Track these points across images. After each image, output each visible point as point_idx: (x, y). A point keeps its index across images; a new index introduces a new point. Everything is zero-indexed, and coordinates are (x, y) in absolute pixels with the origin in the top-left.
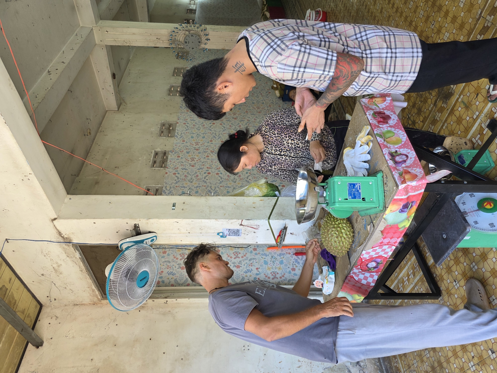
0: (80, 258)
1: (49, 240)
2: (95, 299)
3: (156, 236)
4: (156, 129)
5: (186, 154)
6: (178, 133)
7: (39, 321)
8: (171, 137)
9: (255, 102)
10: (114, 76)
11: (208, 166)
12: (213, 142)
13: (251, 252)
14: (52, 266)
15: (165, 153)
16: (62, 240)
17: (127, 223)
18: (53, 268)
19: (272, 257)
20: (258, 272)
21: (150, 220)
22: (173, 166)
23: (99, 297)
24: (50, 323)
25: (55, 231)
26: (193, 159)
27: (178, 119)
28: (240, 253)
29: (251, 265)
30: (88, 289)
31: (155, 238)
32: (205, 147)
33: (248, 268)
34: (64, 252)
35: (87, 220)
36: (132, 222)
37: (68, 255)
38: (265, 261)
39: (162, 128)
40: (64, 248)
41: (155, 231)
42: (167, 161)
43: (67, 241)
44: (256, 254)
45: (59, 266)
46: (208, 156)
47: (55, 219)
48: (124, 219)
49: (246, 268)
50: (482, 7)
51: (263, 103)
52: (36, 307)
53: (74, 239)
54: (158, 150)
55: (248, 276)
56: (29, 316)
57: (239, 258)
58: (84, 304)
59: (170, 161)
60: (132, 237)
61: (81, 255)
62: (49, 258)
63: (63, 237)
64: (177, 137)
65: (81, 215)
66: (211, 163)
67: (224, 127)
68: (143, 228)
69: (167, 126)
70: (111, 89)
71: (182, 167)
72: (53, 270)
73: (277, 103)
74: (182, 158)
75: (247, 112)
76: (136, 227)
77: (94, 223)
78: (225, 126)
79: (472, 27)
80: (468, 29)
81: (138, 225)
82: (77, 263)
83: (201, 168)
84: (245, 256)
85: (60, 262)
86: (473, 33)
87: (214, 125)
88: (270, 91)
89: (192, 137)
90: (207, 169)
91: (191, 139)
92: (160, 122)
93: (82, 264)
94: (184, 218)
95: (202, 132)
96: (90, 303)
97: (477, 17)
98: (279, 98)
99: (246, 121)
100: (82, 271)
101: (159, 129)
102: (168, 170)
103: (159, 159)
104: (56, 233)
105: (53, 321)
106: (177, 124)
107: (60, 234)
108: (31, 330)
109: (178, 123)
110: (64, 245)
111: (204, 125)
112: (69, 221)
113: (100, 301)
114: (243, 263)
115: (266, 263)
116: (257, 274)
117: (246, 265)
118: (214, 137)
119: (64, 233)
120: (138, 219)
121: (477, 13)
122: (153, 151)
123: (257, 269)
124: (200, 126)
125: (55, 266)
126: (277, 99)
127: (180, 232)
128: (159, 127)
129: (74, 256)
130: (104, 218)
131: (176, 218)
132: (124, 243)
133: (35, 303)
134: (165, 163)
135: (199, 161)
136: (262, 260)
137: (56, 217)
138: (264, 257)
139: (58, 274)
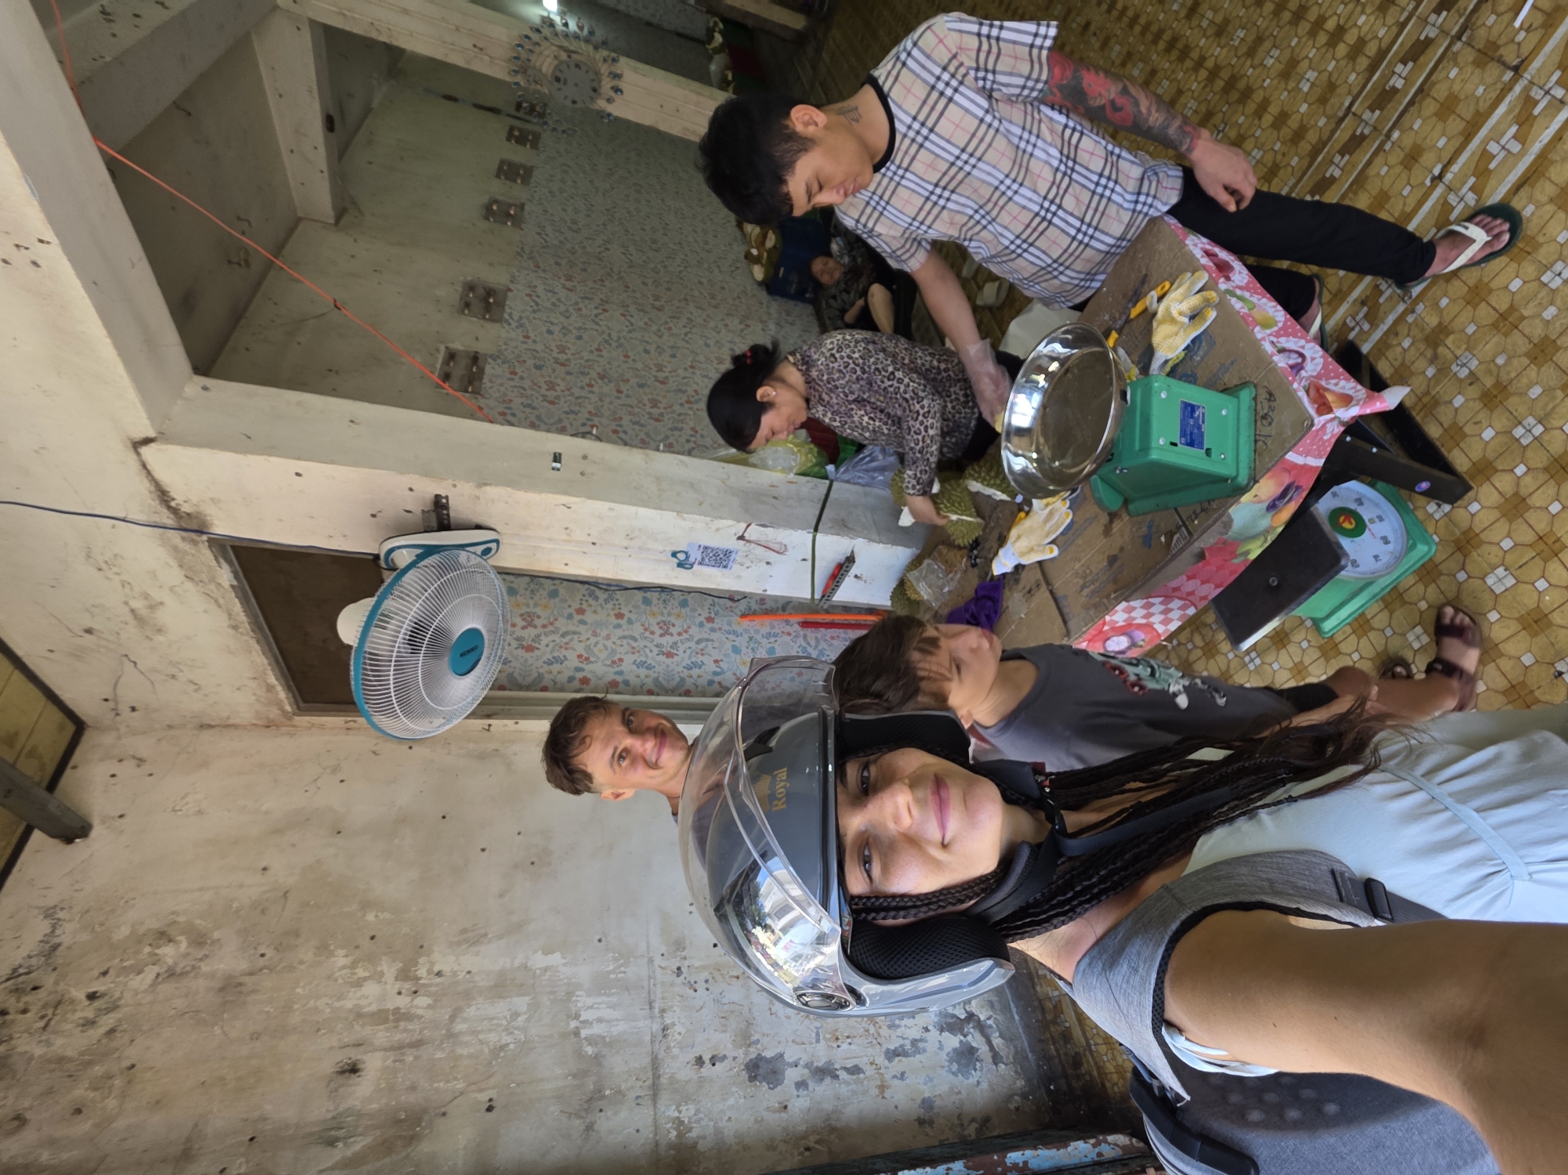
0: (232, 586)
1: (121, 515)
2: (274, 713)
3: (497, 541)
4: (451, 294)
5: (534, 370)
6: (510, 315)
7: (74, 767)
8: (492, 320)
9: (704, 280)
10: (330, 124)
11: (591, 408)
12: (604, 353)
13: (701, 625)
14: (126, 603)
15: (475, 358)
16: (167, 519)
17: (411, 490)
18: (133, 611)
19: (751, 638)
20: (718, 670)
21: (488, 489)
22: (498, 395)
23: (288, 708)
24: (113, 776)
25: (144, 486)
26: (551, 386)
27: (512, 281)
28: (674, 625)
29: (702, 652)
30: (253, 684)
31: (493, 546)
32: (583, 362)
33: (694, 660)
34: (174, 563)
35: (274, 459)
36: (429, 488)
37: (190, 574)
38: (733, 646)
39: (467, 295)
40: (175, 549)
41: (493, 526)
42: (481, 379)
43: (191, 525)
44: (713, 630)
45: (152, 607)
46: (590, 385)
47: (147, 441)
48: (401, 473)
49: (690, 658)
50: (1355, 92)
51: (723, 288)
52: (61, 728)
53: (216, 522)
54: (457, 346)
55: (695, 677)
56: (32, 754)
57: (672, 635)
58: (235, 726)
59: (491, 381)
60: (426, 532)
61: (236, 576)
62: (117, 578)
63: (175, 511)
64: (510, 324)
65: (246, 443)
66: (599, 403)
67: (632, 324)
68: (459, 508)
69: (481, 292)
70: (320, 158)
71: (524, 400)
72: (130, 618)
73: (754, 296)
74: (522, 378)
75: (685, 299)
76: (439, 505)
77: (298, 474)
78: (632, 320)
79: (1325, 137)
80: (1314, 141)
81: (444, 501)
82: (221, 601)
83: (573, 412)
84: (686, 632)
85: (157, 595)
86: (1326, 150)
87: (606, 314)
88: (739, 265)
89: (550, 332)
90: (587, 416)
91: (546, 335)
92: (462, 278)
93: (237, 607)
94: (589, 498)
95: (577, 325)
96: (254, 722)
97: (1341, 114)
98: (760, 284)
99: (684, 320)
100: (235, 628)
101: (457, 297)
102: (483, 401)
103: (459, 370)
104: (146, 492)
105: (127, 769)
106: (509, 294)
107: (163, 496)
108: (45, 794)
109: (510, 290)
110: (175, 537)
111: (580, 309)
112: (204, 454)
113: (290, 719)
114: (682, 648)
115: (736, 650)
116: (715, 674)
117: (688, 651)
118: (606, 341)
119: (180, 495)
120: (450, 482)
121: (1342, 104)
122: (442, 348)
123: (716, 661)
124: (571, 309)
125: (137, 604)
126: (756, 286)
127: (567, 538)
128: (460, 289)
129: (212, 580)
130: (332, 462)
131: (566, 493)
132: (399, 547)
133: (58, 716)
134: (476, 383)
135: (567, 392)
136: (729, 645)
137: (152, 434)
138: (732, 637)
139: (149, 634)
